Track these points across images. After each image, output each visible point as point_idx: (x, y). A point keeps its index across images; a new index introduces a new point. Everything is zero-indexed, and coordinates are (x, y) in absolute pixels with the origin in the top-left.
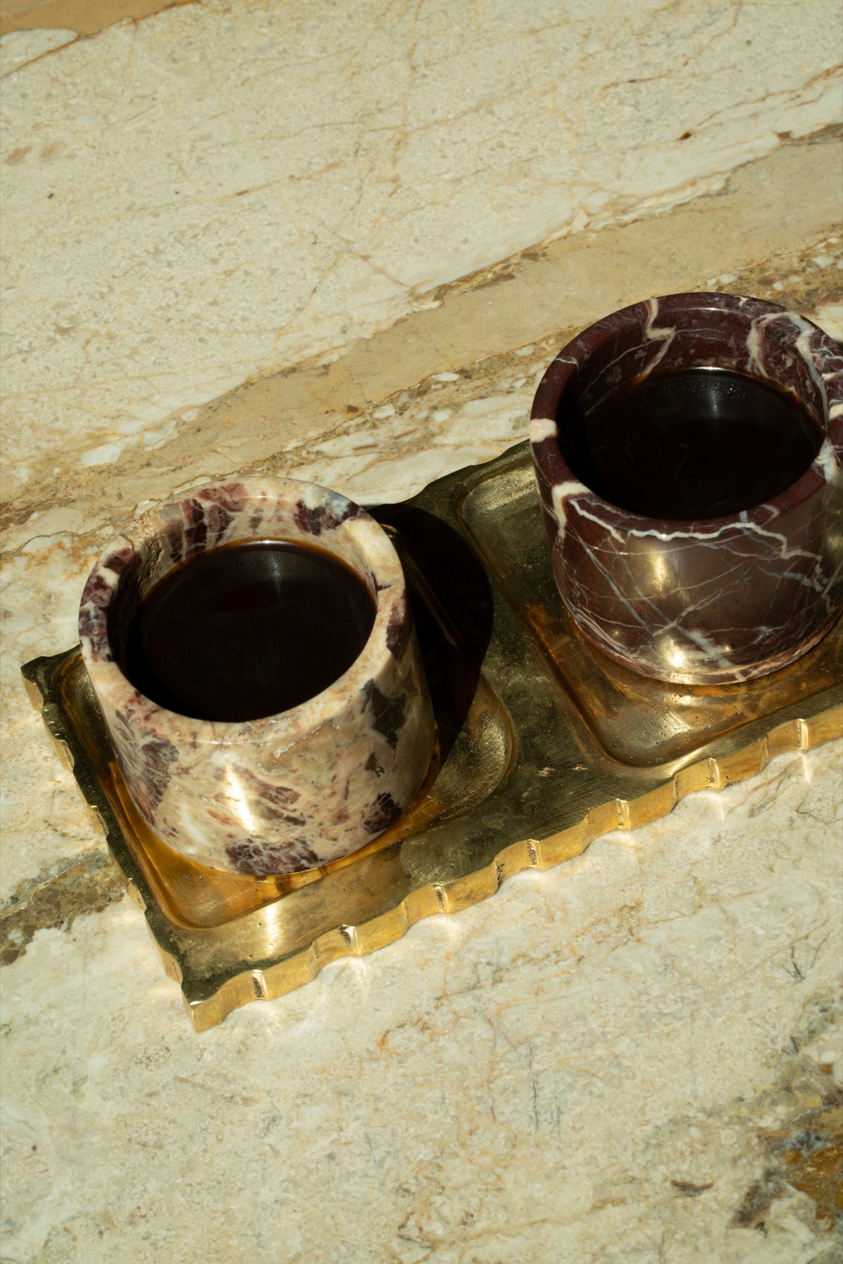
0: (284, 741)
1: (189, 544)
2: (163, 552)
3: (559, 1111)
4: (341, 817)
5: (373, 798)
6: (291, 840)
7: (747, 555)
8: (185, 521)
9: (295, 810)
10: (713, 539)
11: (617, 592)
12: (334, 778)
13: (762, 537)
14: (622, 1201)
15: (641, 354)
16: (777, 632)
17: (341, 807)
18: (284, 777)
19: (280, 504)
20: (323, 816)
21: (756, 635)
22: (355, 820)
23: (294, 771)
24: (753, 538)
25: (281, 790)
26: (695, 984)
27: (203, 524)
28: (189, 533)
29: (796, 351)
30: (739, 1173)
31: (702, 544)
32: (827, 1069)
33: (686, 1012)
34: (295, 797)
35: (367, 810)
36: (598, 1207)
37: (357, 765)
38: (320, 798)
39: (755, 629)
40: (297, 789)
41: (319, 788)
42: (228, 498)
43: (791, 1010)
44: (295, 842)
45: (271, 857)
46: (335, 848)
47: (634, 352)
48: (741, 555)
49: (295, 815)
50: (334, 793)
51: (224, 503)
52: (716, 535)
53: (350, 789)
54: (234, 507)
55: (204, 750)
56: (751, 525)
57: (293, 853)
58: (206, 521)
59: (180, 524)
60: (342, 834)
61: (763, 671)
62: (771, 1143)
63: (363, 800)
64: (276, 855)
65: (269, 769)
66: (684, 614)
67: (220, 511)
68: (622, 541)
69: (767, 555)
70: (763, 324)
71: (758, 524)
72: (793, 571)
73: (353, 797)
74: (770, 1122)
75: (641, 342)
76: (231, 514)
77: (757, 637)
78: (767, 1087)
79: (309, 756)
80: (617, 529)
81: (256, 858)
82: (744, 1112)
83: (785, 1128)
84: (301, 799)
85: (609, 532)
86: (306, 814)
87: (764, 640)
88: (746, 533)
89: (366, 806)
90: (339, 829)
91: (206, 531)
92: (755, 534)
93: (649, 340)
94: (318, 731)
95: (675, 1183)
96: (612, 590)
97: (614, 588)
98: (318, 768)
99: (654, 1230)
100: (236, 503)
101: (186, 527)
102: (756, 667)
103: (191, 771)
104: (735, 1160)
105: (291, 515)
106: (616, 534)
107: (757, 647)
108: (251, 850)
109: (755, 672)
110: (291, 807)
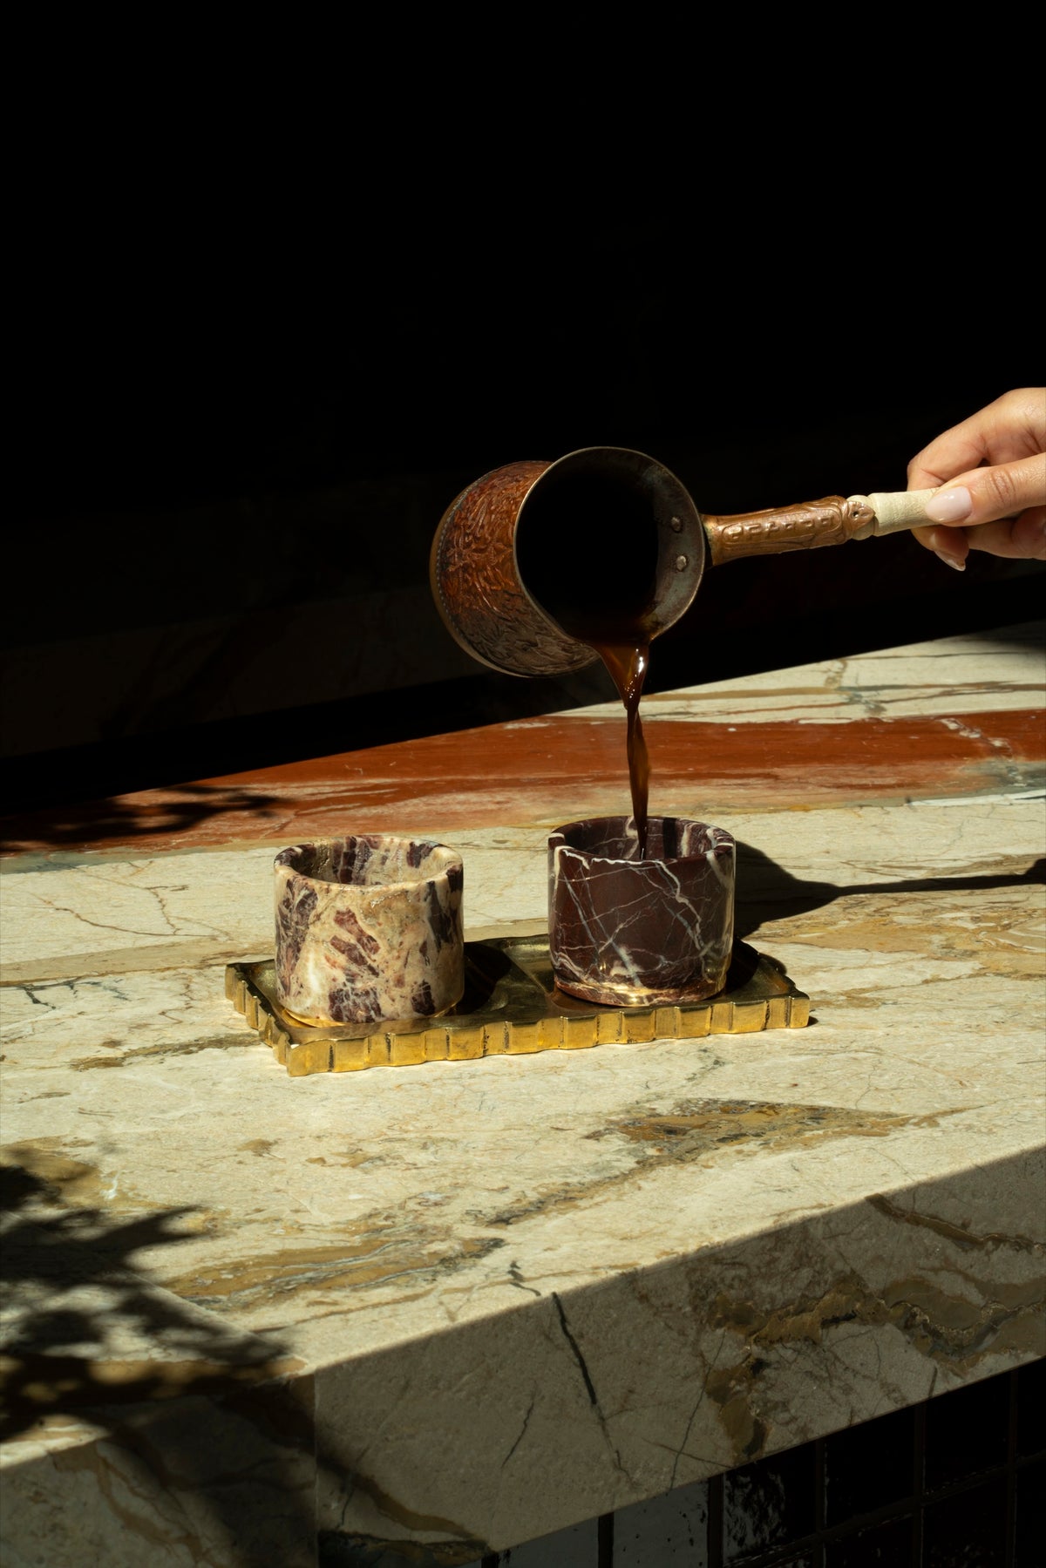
0: (378, 894)
1: (344, 865)
2: (328, 860)
3: (494, 1108)
4: (400, 982)
5: (420, 981)
6: (368, 989)
7: (656, 886)
8: (345, 845)
9: (375, 961)
10: (638, 866)
11: (582, 917)
12: (401, 943)
13: (665, 874)
14: (521, 1129)
15: (621, 846)
16: (670, 966)
17: (401, 973)
18: (372, 926)
19: (400, 845)
20: (389, 974)
21: (657, 962)
22: (406, 990)
23: (380, 924)
24: (660, 871)
25: (370, 938)
26: (586, 1086)
27: (354, 852)
28: (346, 854)
29: (705, 837)
30: (589, 1128)
31: (631, 868)
32: (654, 1109)
33: (579, 1092)
34: (376, 950)
35: (416, 987)
36: (504, 1130)
37: (415, 942)
38: (390, 956)
39: (657, 956)
40: (379, 941)
41: (392, 948)
42: (372, 839)
43: (639, 1095)
44: (371, 992)
45: (354, 1003)
46: (392, 1009)
47: (617, 842)
48: (654, 884)
49: (374, 965)
50: (399, 957)
51: (369, 841)
52: (640, 863)
53: (409, 959)
54: (374, 845)
55: (332, 894)
56: (661, 863)
57: (368, 1002)
58: (357, 850)
59: (341, 846)
60: (398, 998)
61: (660, 1001)
62: (612, 1122)
63: (415, 975)
64: (358, 1001)
65: (366, 917)
66: (617, 931)
67: (366, 846)
68: (588, 867)
69: (668, 892)
70: (691, 826)
71: (665, 863)
72: (681, 915)
73: (409, 969)
74: (614, 1118)
75: (621, 837)
76: (371, 850)
77: (658, 965)
78: (616, 1110)
79: (390, 915)
80: (586, 858)
81: (346, 1003)
82: (600, 1115)
83: (622, 1120)
84: (380, 951)
85: (581, 861)
86: (381, 967)
87: (663, 968)
88: (657, 866)
89: (415, 983)
90: (396, 992)
91: (354, 859)
92: (662, 868)
93: (627, 836)
94: (399, 895)
95: (552, 1128)
96: (579, 916)
97: (580, 913)
98: (393, 928)
99: (536, 1137)
100: (376, 842)
101: (345, 850)
102: (656, 996)
103: (322, 917)
104: (590, 1125)
105: (405, 854)
106: (585, 864)
107: (657, 974)
108: (344, 993)
109: (655, 1001)
110: (373, 957)
